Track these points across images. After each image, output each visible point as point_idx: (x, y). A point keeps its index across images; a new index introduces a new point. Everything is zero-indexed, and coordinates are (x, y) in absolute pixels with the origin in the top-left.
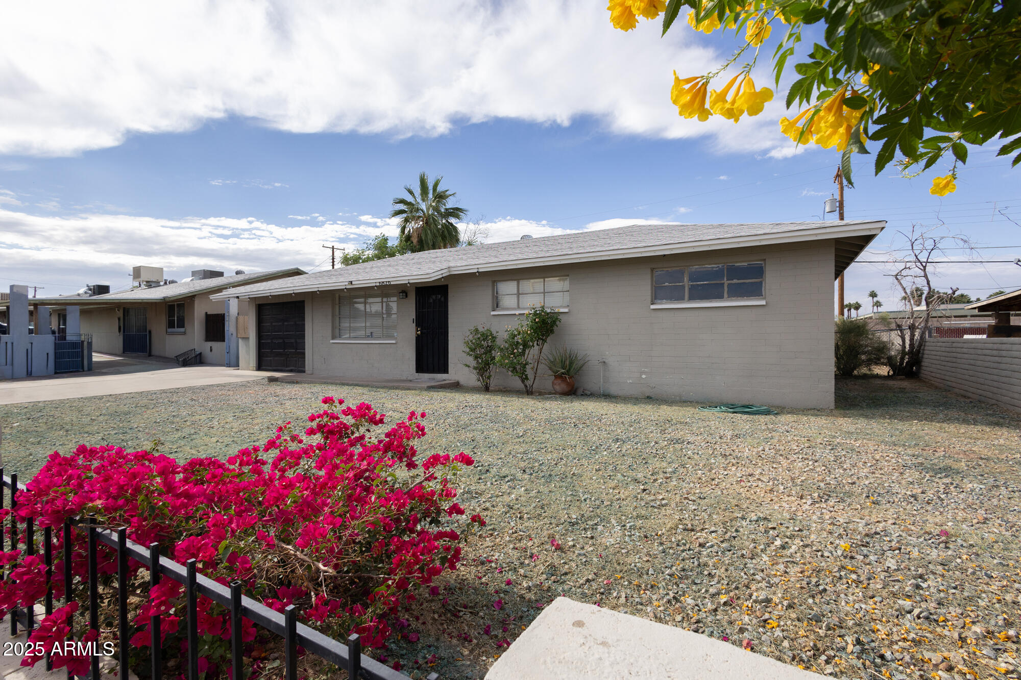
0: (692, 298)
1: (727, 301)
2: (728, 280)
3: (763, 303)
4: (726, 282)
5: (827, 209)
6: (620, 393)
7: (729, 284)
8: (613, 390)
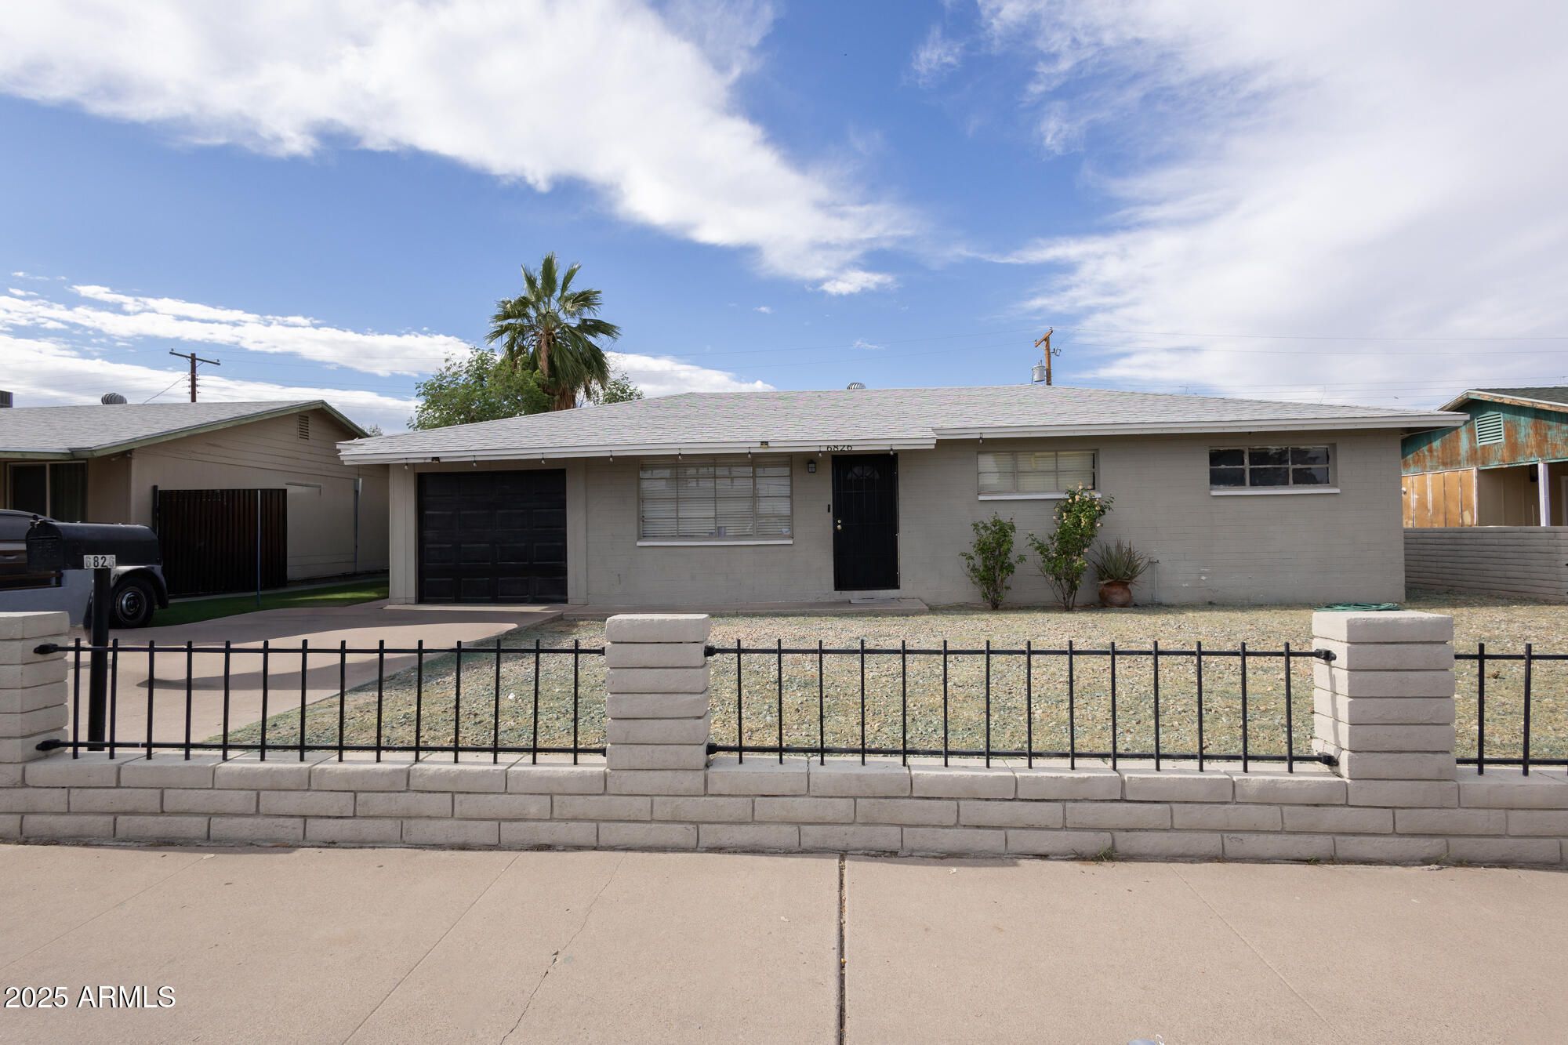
0: (1253, 484)
1: (1293, 488)
2: (1292, 464)
3: (1337, 491)
4: (1291, 466)
5: (1036, 378)
6: (1174, 601)
7: (1294, 470)
8: (1164, 597)
